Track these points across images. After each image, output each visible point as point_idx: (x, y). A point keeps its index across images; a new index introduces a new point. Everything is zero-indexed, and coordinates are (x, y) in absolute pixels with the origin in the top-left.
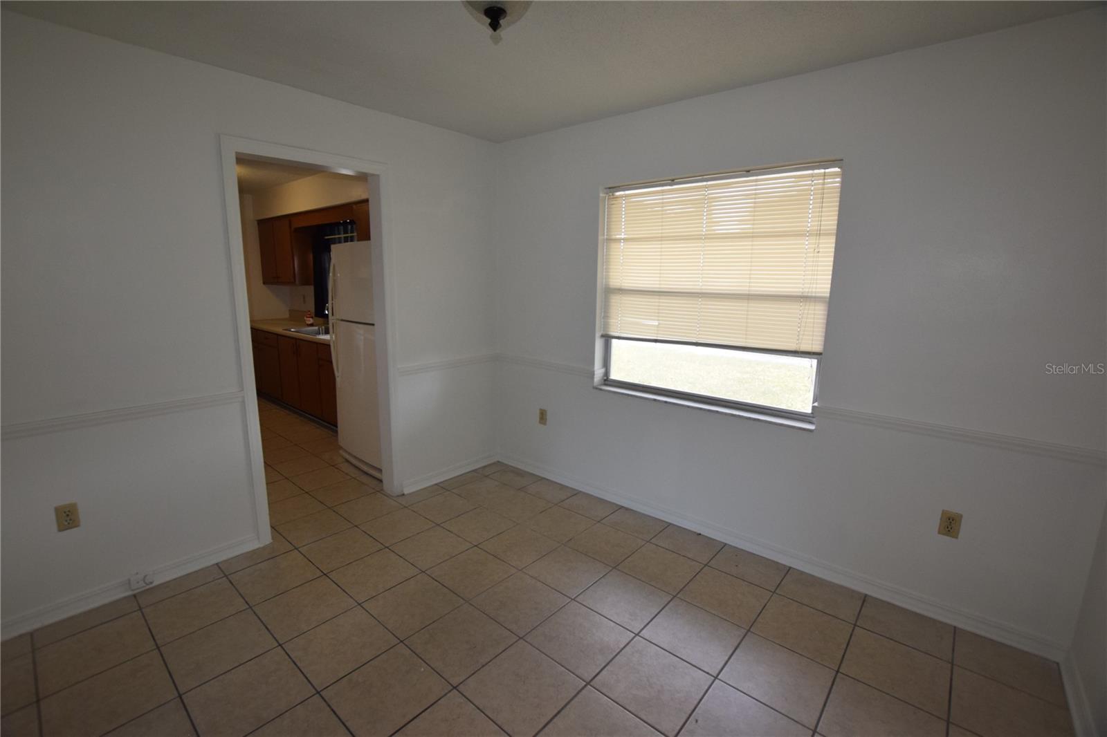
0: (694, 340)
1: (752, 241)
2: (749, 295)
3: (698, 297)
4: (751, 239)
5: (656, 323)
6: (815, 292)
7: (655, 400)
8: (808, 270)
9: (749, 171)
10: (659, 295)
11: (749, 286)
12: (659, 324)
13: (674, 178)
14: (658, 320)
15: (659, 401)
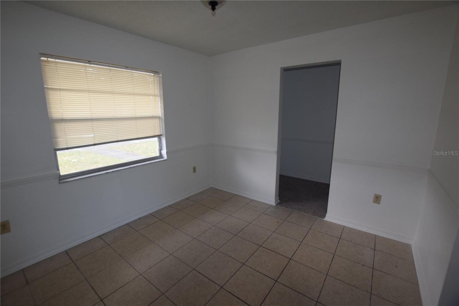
0: (116, 140)
1: (134, 96)
2: (136, 118)
3: (114, 120)
4: (133, 95)
5: (93, 135)
6: (157, 115)
7: (107, 173)
8: (153, 108)
9: (127, 67)
10: (92, 121)
11: (135, 114)
12: (94, 136)
13: (91, 60)
14: (94, 134)
15: (109, 172)
